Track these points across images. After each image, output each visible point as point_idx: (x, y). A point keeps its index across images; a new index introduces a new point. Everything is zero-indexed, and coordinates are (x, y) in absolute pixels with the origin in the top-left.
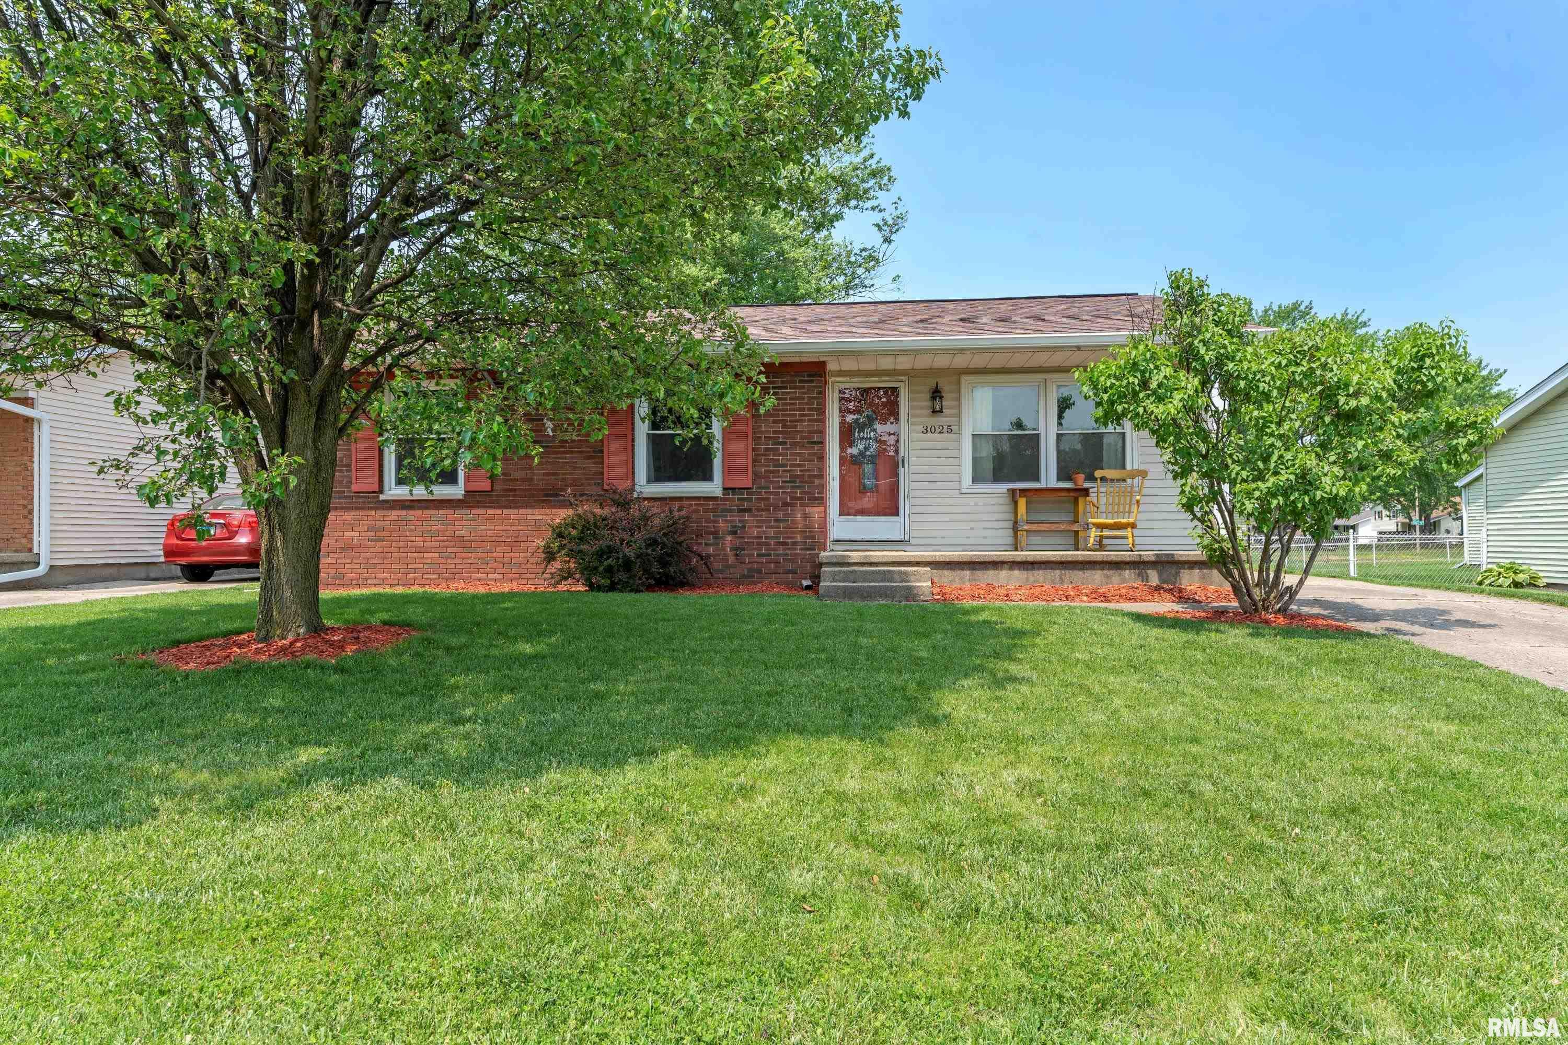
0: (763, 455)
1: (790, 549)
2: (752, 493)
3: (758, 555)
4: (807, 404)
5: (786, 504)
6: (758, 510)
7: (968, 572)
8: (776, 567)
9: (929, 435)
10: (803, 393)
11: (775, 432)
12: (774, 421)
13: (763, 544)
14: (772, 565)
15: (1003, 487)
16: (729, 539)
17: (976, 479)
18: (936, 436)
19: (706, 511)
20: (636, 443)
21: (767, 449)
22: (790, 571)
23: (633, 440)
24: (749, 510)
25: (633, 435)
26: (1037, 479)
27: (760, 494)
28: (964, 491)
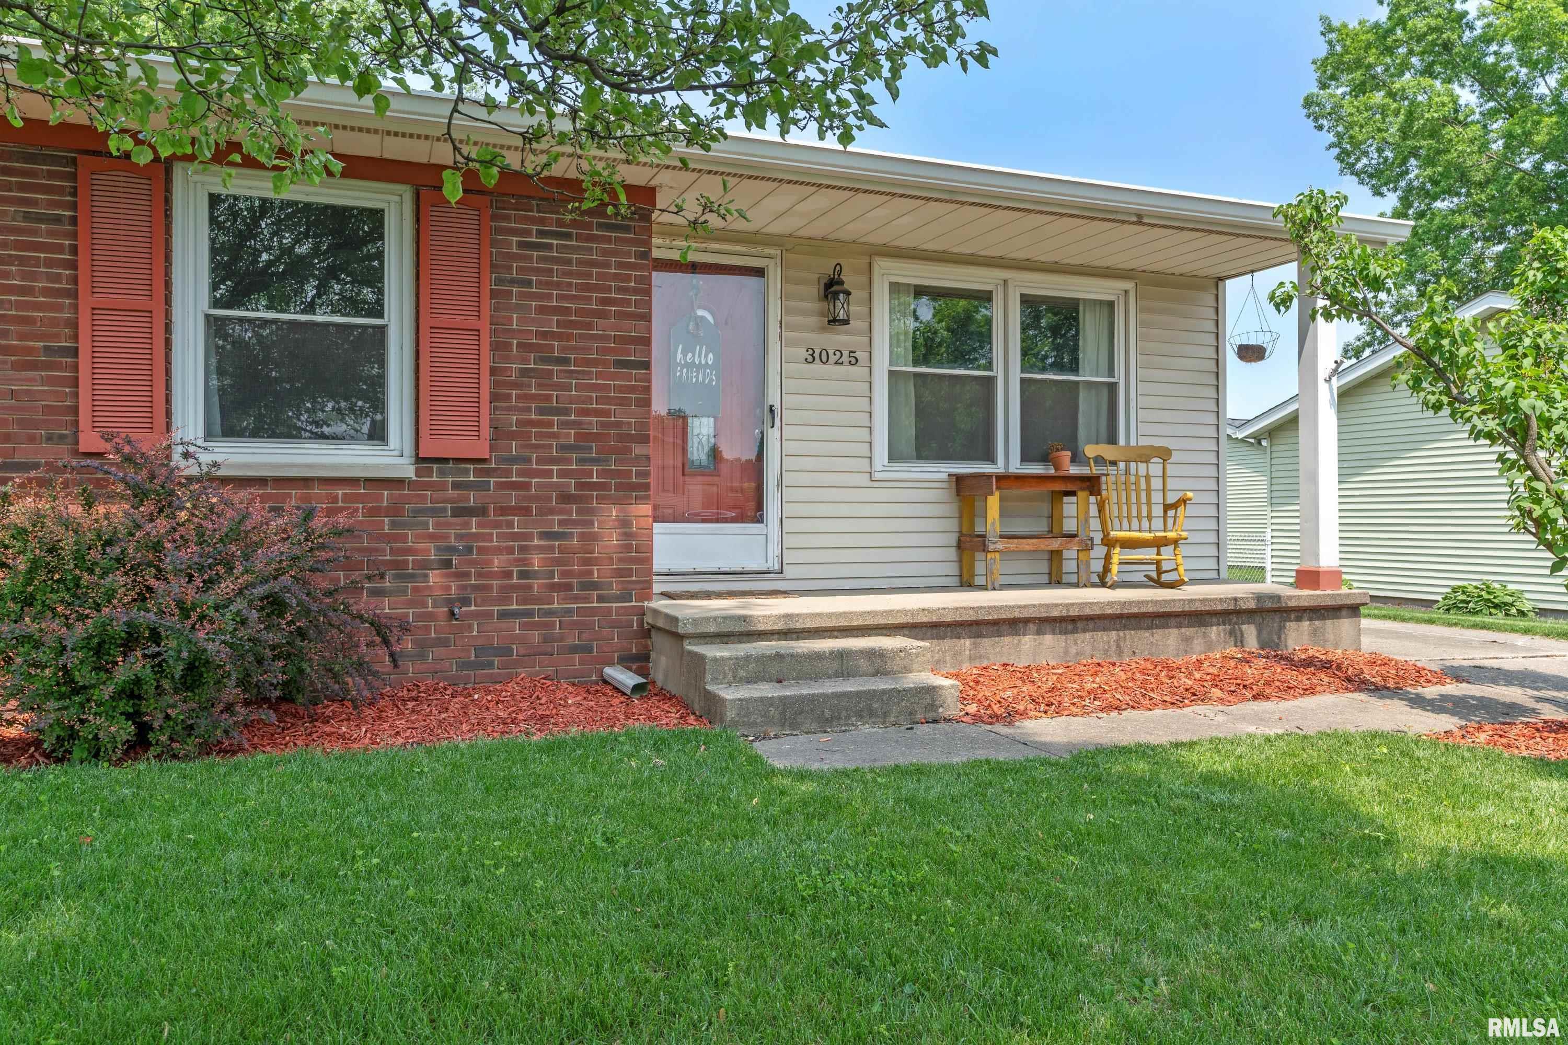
0: (515, 385)
1: (576, 599)
2: (489, 473)
3: (503, 615)
4: (616, 277)
5: (566, 498)
6: (504, 510)
7: (968, 643)
8: (546, 640)
9: (817, 367)
10: (605, 252)
11: (543, 335)
12: (541, 310)
13: (514, 588)
14: (536, 636)
15: (940, 471)
16: (435, 578)
17: (894, 456)
18: (830, 368)
19: (373, 512)
20: (176, 338)
21: (524, 372)
22: (574, 649)
23: (168, 328)
24: (480, 512)
25: (168, 314)
26: (990, 457)
27: (508, 473)
28: (877, 476)
